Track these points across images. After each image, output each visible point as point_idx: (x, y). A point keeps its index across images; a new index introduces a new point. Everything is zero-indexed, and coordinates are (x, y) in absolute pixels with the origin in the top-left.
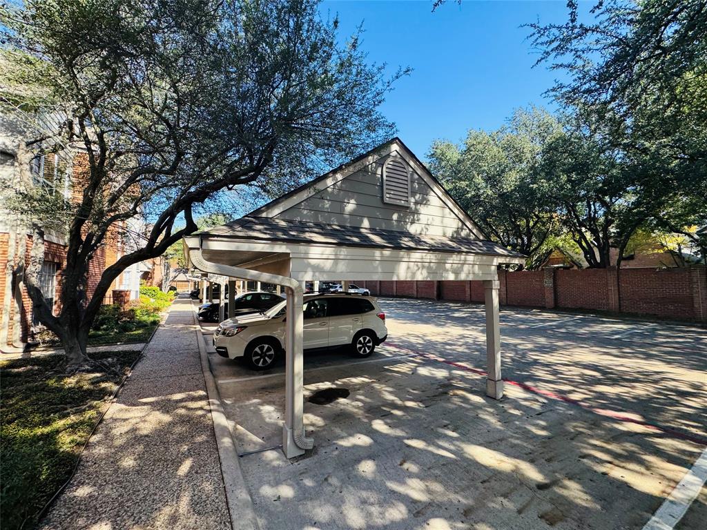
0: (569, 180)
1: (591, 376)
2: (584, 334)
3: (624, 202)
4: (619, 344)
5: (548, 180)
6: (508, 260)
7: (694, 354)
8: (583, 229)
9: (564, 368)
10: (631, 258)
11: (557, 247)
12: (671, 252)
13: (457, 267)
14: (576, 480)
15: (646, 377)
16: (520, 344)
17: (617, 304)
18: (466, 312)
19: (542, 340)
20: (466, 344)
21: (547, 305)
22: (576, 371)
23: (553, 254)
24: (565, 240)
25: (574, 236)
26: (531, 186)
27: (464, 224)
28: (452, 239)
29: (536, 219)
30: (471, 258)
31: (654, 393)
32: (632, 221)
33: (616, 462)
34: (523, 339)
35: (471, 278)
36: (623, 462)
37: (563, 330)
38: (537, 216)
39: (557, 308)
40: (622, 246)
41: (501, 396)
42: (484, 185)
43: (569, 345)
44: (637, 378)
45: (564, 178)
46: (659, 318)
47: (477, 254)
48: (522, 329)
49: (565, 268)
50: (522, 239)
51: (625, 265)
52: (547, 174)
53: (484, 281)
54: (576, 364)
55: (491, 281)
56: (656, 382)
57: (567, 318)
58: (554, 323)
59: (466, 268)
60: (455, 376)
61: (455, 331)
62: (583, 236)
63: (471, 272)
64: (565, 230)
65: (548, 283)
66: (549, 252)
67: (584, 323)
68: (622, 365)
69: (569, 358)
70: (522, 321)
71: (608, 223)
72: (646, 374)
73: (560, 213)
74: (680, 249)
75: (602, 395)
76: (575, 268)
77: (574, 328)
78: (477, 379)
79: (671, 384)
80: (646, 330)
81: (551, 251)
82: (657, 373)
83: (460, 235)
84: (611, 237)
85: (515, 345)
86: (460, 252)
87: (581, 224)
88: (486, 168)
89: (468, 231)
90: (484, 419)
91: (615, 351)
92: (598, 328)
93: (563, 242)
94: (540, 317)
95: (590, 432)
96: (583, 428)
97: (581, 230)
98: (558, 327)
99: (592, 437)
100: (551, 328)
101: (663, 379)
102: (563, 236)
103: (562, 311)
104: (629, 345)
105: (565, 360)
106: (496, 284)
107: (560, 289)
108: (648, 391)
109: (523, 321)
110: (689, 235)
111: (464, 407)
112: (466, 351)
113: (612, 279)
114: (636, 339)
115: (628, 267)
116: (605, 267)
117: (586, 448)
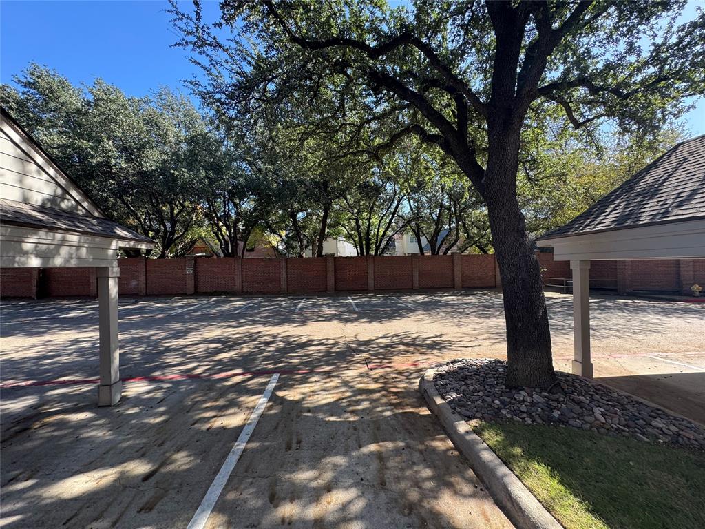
0: (207, 177)
1: (214, 348)
2: (215, 313)
3: (248, 205)
4: (237, 317)
5: (189, 171)
6: (132, 243)
7: (277, 315)
8: (221, 224)
9: (193, 348)
10: (252, 250)
11: (201, 237)
12: (273, 247)
13: (48, 248)
14: (185, 448)
15: (251, 338)
16: (154, 335)
17: (241, 286)
18: (87, 310)
19: (178, 326)
20: (80, 350)
21: (188, 292)
22: (203, 347)
23: (197, 243)
24: (207, 231)
25: (213, 228)
26: (172, 171)
27: (65, 191)
28: (42, 209)
29: (180, 208)
30: (74, 238)
31: (253, 348)
32: (251, 222)
33: (220, 413)
34: (159, 329)
35: (73, 263)
36: (224, 411)
37: (199, 313)
38: (182, 205)
39: (196, 294)
40: (245, 239)
41: (118, 398)
42: (117, 154)
43: (201, 326)
44: (245, 340)
45: (203, 173)
46: (264, 294)
47: (84, 233)
48: (160, 319)
49: (206, 256)
50: (165, 226)
51: (247, 255)
52: (188, 164)
53: (97, 268)
54: (204, 341)
55: (107, 268)
56: (255, 340)
57: (204, 302)
58: (192, 308)
59: (64, 251)
60: (50, 398)
61: (63, 337)
62: (220, 229)
63: (74, 256)
64: (207, 222)
65: (190, 270)
66: (193, 242)
67: (217, 304)
68: (237, 333)
69: (199, 338)
70: (160, 310)
71: (237, 221)
72: (250, 336)
73: (202, 206)
74: (278, 246)
75: (220, 362)
76: (215, 257)
77: (208, 310)
78: (88, 391)
79: (262, 339)
80: (255, 303)
81: (195, 241)
82: (257, 333)
83: (59, 205)
84: (239, 233)
85: (148, 337)
86: (54, 229)
87: (219, 219)
88: (120, 135)
89: (73, 202)
90: (89, 437)
91: (234, 323)
92: (226, 307)
93: (206, 233)
94: (180, 304)
95: (204, 398)
96: (200, 396)
97: (218, 224)
98: (195, 311)
99: (205, 402)
100: (188, 313)
101: (259, 337)
102: (204, 228)
103: (201, 295)
104: (243, 316)
105: (195, 340)
106: (115, 271)
107: (199, 276)
108: (249, 348)
109: (162, 310)
110: (280, 236)
111: (56, 436)
112: (79, 359)
113: (238, 266)
114: (249, 312)
115: (250, 257)
116: (233, 256)
117: (199, 414)
